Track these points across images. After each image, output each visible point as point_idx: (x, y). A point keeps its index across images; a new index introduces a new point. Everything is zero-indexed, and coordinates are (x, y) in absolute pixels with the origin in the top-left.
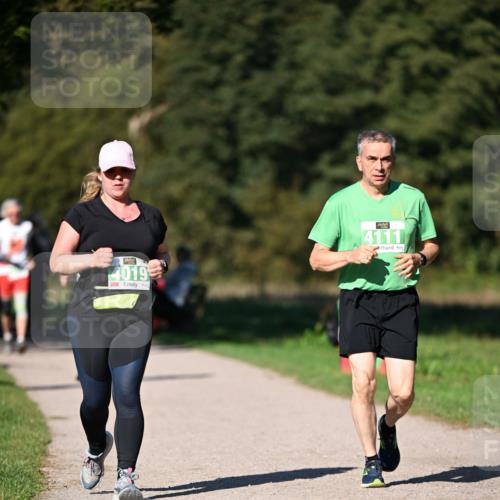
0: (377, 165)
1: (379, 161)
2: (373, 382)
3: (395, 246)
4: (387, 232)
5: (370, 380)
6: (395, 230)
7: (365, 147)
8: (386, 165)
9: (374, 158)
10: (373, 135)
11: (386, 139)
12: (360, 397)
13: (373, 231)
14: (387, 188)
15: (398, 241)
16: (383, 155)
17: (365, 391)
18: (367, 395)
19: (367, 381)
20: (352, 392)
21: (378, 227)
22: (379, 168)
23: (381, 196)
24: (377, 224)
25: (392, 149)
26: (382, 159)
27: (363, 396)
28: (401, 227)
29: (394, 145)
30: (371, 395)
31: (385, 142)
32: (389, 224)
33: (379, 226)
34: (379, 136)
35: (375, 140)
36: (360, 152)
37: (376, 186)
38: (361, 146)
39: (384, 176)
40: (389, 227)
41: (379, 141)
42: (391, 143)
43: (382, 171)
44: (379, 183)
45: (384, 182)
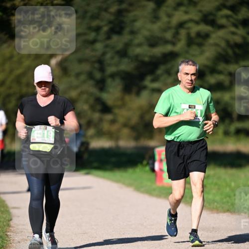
0: (189, 77)
1: (190, 75)
4: (194, 110)
6: (198, 110)
7: (183, 68)
8: (193, 77)
9: (187, 74)
10: (187, 62)
11: (194, 64)
14: (193, 90)
15: (199, 115)
16: (192, 72)
21: (190, 108)
23: (190, 93)
24: (189, 106)
26: (191, 75)
28: (200, 109)
29: (197, 68)
32: (195, 106)
34: (190, 63)
35: (188, 64)
36: (180, 71)
37: (188, 89)
38: (181, 68)
39: (192, 83)
40: (195, 108)
41: (191, 65)
42: (196, 66)
43: (191, 80)
44: (189, 87)
45: (192, 86)
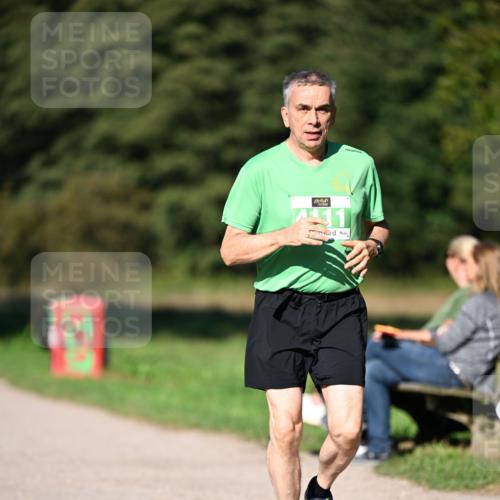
0: (311, 116)
1: (313, 111)
2: (298, 427)
3: (338, 230)
4: (327, 212)
5: (294, 424)
6: (338, 209)
7: (293, 93)
8: (324, 117)
9: (306, 108)
10: (305, 76)
11: (324, 80)
12: (280, 447)
13: (308, 210)
14: (323, 152)
15: (342, 224)
16: (319, 103)
17: (288, 439)
18: (291, 444)
19: (291, 426)
20: (269, 438)
21: (314, 205)
22: (314, 121)
23: (316, 161)
24: (313, 199)
25: (331, 95)
26: (317, 110)
27: (284, 445)
28: (346, 204)
29: (333, 91)
30: (295, 444)
31: (322, 84)
32: (329, 199)
33: (315, 203)
34: (314, 78)
35: (307, 82)
36: (286, 101)
37: (308, 149)
38: (287, 92)
39: (319, 133)
40: (329, 205)
41: (314, 83)
42: (330, 86)
43: (318, 125)
44: (312, 144)
45: (319, 142)
